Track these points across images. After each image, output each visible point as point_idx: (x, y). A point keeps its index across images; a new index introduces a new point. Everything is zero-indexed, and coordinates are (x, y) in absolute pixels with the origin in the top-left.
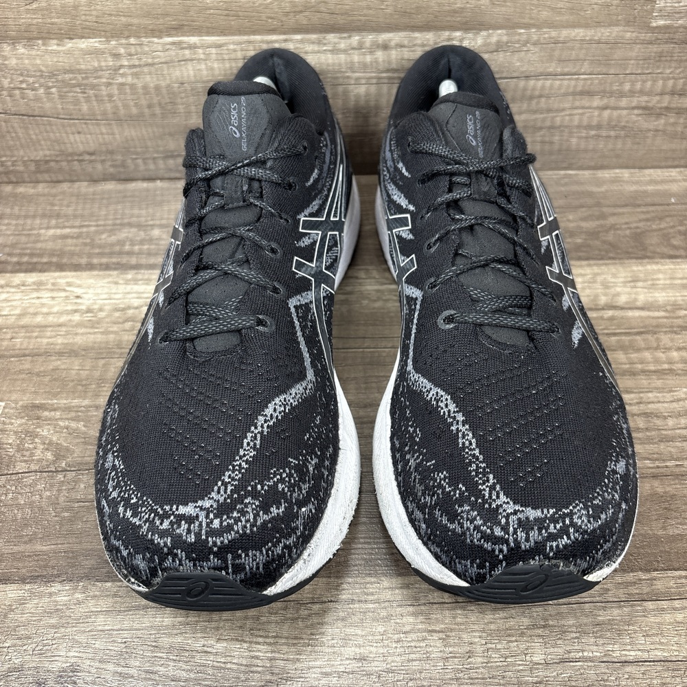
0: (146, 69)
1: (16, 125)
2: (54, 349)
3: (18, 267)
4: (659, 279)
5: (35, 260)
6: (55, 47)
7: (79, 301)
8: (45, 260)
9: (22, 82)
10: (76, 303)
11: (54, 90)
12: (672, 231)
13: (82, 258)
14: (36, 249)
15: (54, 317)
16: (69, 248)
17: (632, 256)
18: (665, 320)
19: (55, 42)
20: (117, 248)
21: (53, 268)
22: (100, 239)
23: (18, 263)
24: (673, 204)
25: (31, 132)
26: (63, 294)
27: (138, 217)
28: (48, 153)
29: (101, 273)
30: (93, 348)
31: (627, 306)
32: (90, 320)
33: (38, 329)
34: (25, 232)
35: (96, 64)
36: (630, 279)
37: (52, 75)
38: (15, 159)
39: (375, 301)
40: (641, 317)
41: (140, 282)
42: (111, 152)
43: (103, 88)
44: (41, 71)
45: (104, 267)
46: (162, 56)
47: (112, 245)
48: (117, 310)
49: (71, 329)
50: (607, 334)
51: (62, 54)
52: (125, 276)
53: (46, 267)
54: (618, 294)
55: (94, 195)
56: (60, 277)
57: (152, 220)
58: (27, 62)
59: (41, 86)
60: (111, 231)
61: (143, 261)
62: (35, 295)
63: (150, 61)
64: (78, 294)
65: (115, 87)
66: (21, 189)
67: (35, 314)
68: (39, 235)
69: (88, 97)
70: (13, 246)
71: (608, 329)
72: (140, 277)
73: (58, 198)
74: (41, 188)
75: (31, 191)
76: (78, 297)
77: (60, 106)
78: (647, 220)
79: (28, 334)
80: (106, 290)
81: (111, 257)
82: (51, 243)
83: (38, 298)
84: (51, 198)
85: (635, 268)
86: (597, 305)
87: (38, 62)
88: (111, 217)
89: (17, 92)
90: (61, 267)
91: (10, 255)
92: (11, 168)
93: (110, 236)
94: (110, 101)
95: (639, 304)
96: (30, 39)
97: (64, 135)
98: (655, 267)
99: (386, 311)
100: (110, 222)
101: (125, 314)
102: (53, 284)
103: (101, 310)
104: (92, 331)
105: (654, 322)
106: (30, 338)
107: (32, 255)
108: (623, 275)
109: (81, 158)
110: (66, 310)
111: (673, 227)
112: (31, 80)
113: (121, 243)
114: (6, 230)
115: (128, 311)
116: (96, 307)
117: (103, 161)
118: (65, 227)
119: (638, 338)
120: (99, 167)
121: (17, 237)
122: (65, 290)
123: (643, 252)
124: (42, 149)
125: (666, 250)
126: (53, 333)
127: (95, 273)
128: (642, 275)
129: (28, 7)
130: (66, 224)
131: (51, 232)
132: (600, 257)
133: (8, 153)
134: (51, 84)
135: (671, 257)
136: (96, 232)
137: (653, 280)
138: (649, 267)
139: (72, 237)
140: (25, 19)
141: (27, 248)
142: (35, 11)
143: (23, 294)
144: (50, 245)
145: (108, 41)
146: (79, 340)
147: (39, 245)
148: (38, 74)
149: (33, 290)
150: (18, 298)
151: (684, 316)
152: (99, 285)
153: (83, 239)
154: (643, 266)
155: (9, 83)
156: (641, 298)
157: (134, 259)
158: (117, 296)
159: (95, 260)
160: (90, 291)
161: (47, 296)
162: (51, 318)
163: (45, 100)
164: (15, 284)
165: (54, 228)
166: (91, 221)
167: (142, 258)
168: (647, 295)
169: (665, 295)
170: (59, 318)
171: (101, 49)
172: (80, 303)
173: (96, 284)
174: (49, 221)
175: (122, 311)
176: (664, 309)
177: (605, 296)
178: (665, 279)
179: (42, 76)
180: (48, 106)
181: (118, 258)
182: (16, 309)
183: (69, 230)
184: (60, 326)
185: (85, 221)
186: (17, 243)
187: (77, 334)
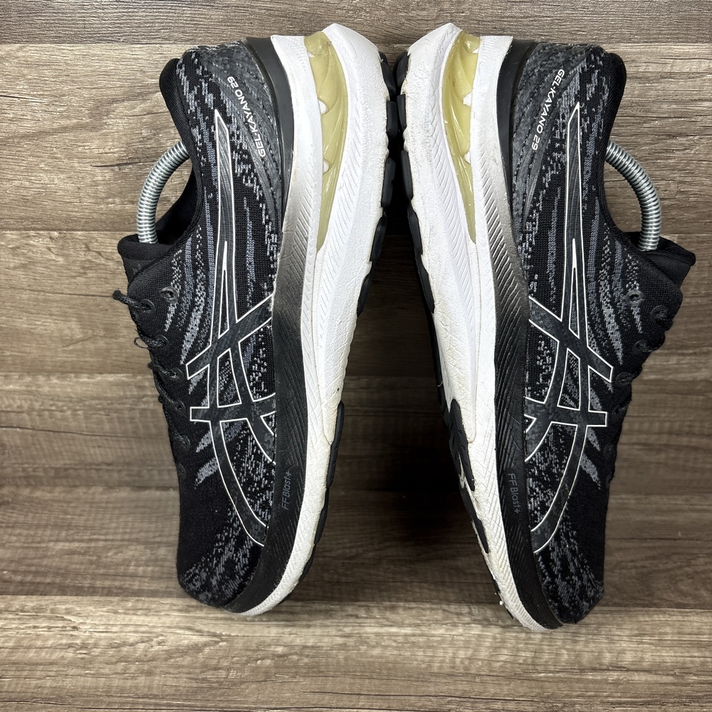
1: (41, 439)
2: (41, 694)
3: (20, 588)
4: (666, 634)
5: (38, 579)
6: (86, 380)
7: (75, 633)
8: (48, 580)
9: (51, 405)
10: (72, 635)
11: (80, 412)
12: (679, 572)
13: (85, 579)
14: (41, 566)
15: (47, 653)
16: (74, 566)
17: (639, 602)
18: (674, 687)
19: (86, 375)
20: (122, 569)
21: (55, 590)
22: (107, 557)
23: (22, 583)
24: (680, 539)
25: (55, 445)
26: (60, 624)
27: (147, 532)
28: (68, 462)
29: (102, 599)
30: (81, 695)
31: (633, 667)
32: (82, 659)
33: (28, 668)
34: (34, 545)
35: (122, 394)
36: (636, 632)
37: (80, 400)
38: (37, 466)
39: (374, 647)
40: (646, 682)
41: (139, 612)
42: (129, 464)
43: (126, 412)
44: (71, 397)
45: (106, 591)
47: (118, 565)
48: (111, 646)
49: (62, 669)
50: (612, 703)
51: (91, 385)
52: (125, 603)
53: (48, 588)
54: (623, 651)
55: (107, 502)
56: (60, 602)
57: (160, 536)
58: (58, 390)
59: (69, 408)
60: (120, 547)
61: (146, 586)
62: (32, 624)
64: (75, 625)
65: (138, 411)
66: (38, 494)
67: (29, 648)
68: (47, 549)
69: (111, 418)
70: (20, 561)
71: (613, 697)
72: (140, 605)
73: (72, 505)
74: (58, 493)
75: (48, 496)
76: (75, 628)
77: (84, 425)
78: (654, 558)
79: (18, 673)
80: (104, 621)
81: (114, 580)
82: (57, 560)
83: (35, 627)
84: (65, 505)
85: (641, 619)
86: (601, 664)
87: (69, 390)
88: (121, 530)
89: (47, 413)
90: (63, 590)
91: (14, 572)
92: (32, 474)
93: (116, 554)
94: (131, 423)
95: (645, 665)
96: (63, 373)
97: (86, 448)
98: (662, 618)
99: (384, 660)
100: (119, 537)
101: (119, 651)
102: (53, 611)
103: (96, 645)
104: (83, 672)
105: (661, 689)
106: (19, 677)
107: (36, 573)
108: (629, 627)
109: (99, 467)
110: (60, 645)
111: (680, 568)
112: (60, 404)
113: (126, 563)
114: (16, 541)
115: (122, 648)
116: (91, 641)
117: (120, 471)
118: (73, 541)
120: (116, 475)
121: (25, 551)
122: (63, 619)
123: (650, 598)
124: (63, 459)
125: (673, 597)
126: (43, 674)
127: (96, 598)
128: (648, 628)
129: (65, 348)
130: (76, 537)
131: (60, 546)
133: (31, 461)
134: (78, 408)
135: (679, 606)
136: (104, 547)
137: (661, 634)
138: (656, 617)
139: (79, 553)
140: (61, 357)
141: (33, 565)
142: (71, 352)
143: (21, 622)
144: (56, 562)
145: (134, 376)
146: (68, 683)
147: (45, 562)
148: (68, 399)
149: (31, 617)
150: (14, 626)
151: (693, 683)
152: (97, 614)
153: (90, 555)
154: (650, 616)
155: (40, 406)
156: (648, 656)
157: (137, 583)
158: (115, 629)
159: (98, 582)
160: (88, 621)
161: (43, 625)
162: (43, 654)
163: (71, 420)
164: (14, 609)
165: (63, 541)
166: (100, 534)
167: (144, 582)
168: (655, 654)
169: (673, 654)
170: (51, 654)
171: (127, 382)
172: (75, 636)
173: (95, 613)
174: (59, 533)
175: (116, 648)
176: (672, 672)
177: (609, 652)
178: (672, 633)
179: (71, 401)
180: (73, 424)
181: (121, 581)
182: (10, 640)
183: (77, 544)
184: (51, 664)
185: (94, 534)
186: (24, 558)
187: (67, 675)
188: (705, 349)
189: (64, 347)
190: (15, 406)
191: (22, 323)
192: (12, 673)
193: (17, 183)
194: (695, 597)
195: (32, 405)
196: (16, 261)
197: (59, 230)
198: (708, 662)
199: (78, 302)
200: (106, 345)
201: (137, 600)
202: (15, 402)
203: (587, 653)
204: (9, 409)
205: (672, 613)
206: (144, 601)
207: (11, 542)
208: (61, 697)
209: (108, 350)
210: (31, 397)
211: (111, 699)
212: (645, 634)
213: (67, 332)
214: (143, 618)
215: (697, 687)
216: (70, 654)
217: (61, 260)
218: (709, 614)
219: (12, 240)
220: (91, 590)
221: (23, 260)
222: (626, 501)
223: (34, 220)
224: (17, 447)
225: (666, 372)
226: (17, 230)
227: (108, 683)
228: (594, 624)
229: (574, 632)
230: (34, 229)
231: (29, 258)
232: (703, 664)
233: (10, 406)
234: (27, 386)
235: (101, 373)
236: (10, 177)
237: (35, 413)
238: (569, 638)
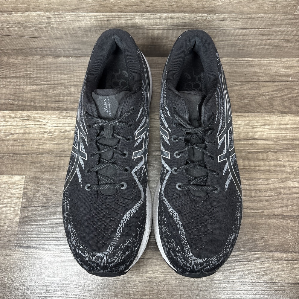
0: (63, 23)
1: (6, 38)
2: (39, 151)
3: (18, 107)
4: (274, 124)
5: (24, 104)
6: (21, 14)
8: (28, 104)
9: (7, 25)
10: (44, 128)
11: (22, 28)
12: (286, 97)
13: (43, 103)
14: (23, 97)
15: (37, 135)
16: (37, 97)
17: (267, 111)
18: (272, 146)
20: (57, 98)
22: (49, 93)
23: (18, 105)
24: (290, 81)
25: (13, 41)
26: (38, 123)
27: (64, 80)
28: (21, 47)
29: (52, 112)
30: (54, 151)
31: (259, 138)
32: (51, 137)
33: (31, 141)
34: (17, 87)
35: (40, 20)
36: (263, 124)
37: (20, 23)
38: (7, 49)
40: (263, 144)
41: (69, 118)
43: (44, 28)
44: (15, 22)
45: (53, 109)
46: (70, 19)
47: (55, 96)
48: (61, 132)
49: (44, 141)
50: (249, 152)
51: (24, 17)
52: (62, 114)
53: (29, 107)
54: (256, 132)
55: (43, 65)
56: (36, 114)
57: (70, 82)
58: (8, 19)
59: (16, 26)
60: (54, 87)
61: (69, 106)
62: (28, 123)
63: (64, 20)
64: (45, 123)
65: (49, 28)
66: (11, 60)
67: (29, 133)
68: (24, 89)
69: (37, 31)
70: (14, 95)
71: (250, 150)
72: (68, 115)
73: (28, 66)
75: (16, 61)
76: (45, 125)
77: (25, 33)
78: (277, 90)
79: (28, 143)
80: (56, 122)
81: (55, 103)
82: (29, 94)
83: (29, 124)
84: (25, 66)
85: (266, 118)
86: (247, 137)
87: (14, 19)
88: (53, 79)
89: (5, 28)
90: (36, 108)
91: (13, 100)
92: (6, 52)
93: (53, 91)
94: (47, 32)
95: (264, 137)
96: (9, 12)
97: (28, 42)
98: (274, 118)
100: (52, 83)
101: (64, 134)
102: (34, 117)
103: (55, 132)
104: (52, 143)
105: (268, 147)
106: (29, 145)
107: (23, 101)
108: (261, 122)
109: (36, 49)
110: (41, 132)
111: (286, 95)
112: (11, 25)
113: (58, 95)
114: (10, 85)
115: (65, 133)
116: (52, 130)
117: (46, 51)
118: (33, 85)
119: (260, 154)
120: (44, 52)
121: (15, 90)
122: (39, 121)
123: (271, 109)
124: (19, 46)
125: (281, 108)
126: (38, 143)
127: (50, 112)
128: (268, 122)
131: (29, 87)
132: (253, 111)
133: (4, 47)
134: (20, 26)
135: (283, 112)
136: (47, 88)
137: (272, 124)
138: (272, 118)
139: (38, 91)
140: (6, 5)
141: (20, 97)
143: (23, 122)
144: (29, 95)
145: (45, 13)
146: (48, 147)
147: (25, 95)
149: (26, 120)
150: (21, 124)
151: (280, 144)
152: (52, 119)
153: (42, 92)
154: (270, 117)
155: (2, 25)
156: (266, 134)
157: (65, 105)
158: (60, 125)
159: (49, 105)
160: (49, 122)
161: (32, 124)
162: (35, 136)
163: (18, 31)
164: (18, 117)
165: (29, 85)
166: (44, 82)
167: (68, 104)
168: (268, 133)
169: (275, 133)
170: (39, 135)
171: (41, 16)
172: (46, 128)
173: (51, 118)
174: (27, 81)
175: (63, 133)
176: (273, 140)
177: (251, 132)
178: (277, 124)
179: (16, 24)
180: (20, 33)
181: (58, 104)
182: (21, 130)
183: (36, 87)
184: (40, 139)
185: (42, 81)
186: (15, 94)
187: (47, 144)
192: (26, 143)
194: (289, 108)
198: (287, 136)
201: (67, 113)
203: (243, 133)
205: (279, 116)
206: (69, 113)
207: (7, 86)
208: (47, 152)
211: (66, 153)
212: (266, 125)
214: (71, 120)
215: (281, 146)
216: (46, 136)
218: (293, 116)
220: (47, 108)
222: (271, 62)
227: (63, 147)
228: (247, 121)
229: (239, 125)
232: (286, 136)
235: (28, 12)
238: (237, 127)
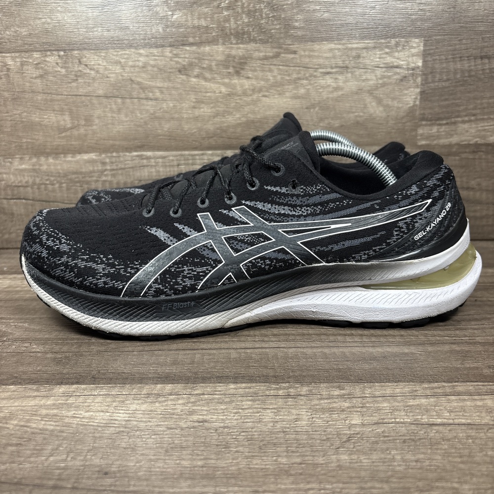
0: (120, 172)
6: (70, 159)
9: (47, 180)
11: (64, 185)
19: (70, 155)
35: (91, 168)
37: (65, 175)
43: (93, 183)
44: (60, 173)
46: (130, 164)
51: (73, 163)
58: (52, 167)
59: (57, 182)
63: (123, 166)
65: (100, 183)
77: (66, 195)
87: (59, 167)
89: (43, 186)
96: (57, 154)
112: (52, 179)
134: (63, 181)
140: (57, 142)
142: (63, 138)
145: (100, 155)
148: (58, 175)
155: (40, 180)
163: (58, 191)
171: (96, 160)
179: (59, 176)
180: (59, 195)
188: (453, 120)
189: (59, 134)
190: (24, 181)
191: (35, 118)
193: (43, 20)
195: (34, 180)
196: (37, 73)
197: (64, 51)
199: (71, 100)
200: (85, 132)
202: (25, 178)
204: (20, 184)
209: (86, 135)
210: (35, 174)
213: (62, 123)
217: (63, 71)
219: (37, 58)
221: (41, 72)
223: (50, 44)
224: (21, 215)
225: (432, 138)
226: (40, 51)
230: (50, 50)
231: (45, 70)
233: (21, 181)
234: (33, 165)
235: (80, 153)
236: (40, 16)
237: (36, 187)
